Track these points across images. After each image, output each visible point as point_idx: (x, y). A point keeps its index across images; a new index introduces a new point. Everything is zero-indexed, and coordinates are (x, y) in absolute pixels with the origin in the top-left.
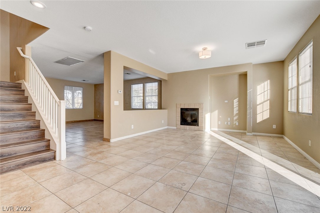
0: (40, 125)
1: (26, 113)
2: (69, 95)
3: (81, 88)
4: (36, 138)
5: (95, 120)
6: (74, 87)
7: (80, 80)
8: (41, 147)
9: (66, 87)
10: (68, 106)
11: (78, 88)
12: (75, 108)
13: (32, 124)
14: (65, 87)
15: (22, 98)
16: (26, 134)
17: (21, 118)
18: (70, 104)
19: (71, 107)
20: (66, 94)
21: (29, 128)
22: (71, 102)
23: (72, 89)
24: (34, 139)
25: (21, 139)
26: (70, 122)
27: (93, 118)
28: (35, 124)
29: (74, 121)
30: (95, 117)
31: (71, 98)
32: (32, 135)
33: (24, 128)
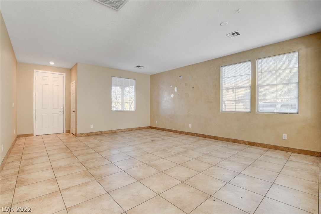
3: (134, 81)
5: (151, 128)
6: (124, 79)
9: (114, 79)
11: (129, 80)
12: (125, 109)
18: (119, 104)
19: (120, 109)
22: (120, 101)
26: (120, 131)
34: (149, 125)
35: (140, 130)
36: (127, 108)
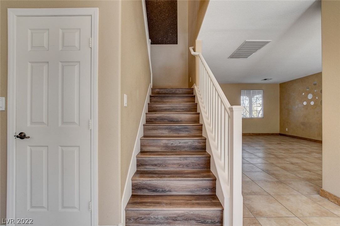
0: (205, 145)
1: (192, 126)
2: (246, 101)
3: (261, 91)
4: (199, 168)
5: (281, 135)
6: (252, 91)
7: (259, 81)
8: (203, 189)
9: (242, 91)
10: (245, 113)
11: (257, 91)
12: (253, 117)
13: (196, 144)
14: (241, 93)
15: (191, 106)
16: (186, 159)
17: (186, 133)
18: (247, 112)
19: (248, 116)
20: (243, 100)
21: (192, 149)
22: (248, 109)
23: (250, 93)
24: (196, 168)
25: (181, 166)
26: (248, 134)
27: (278, 131)
28: (200, 143)
29: (253, 134)
30: (280, 130)
31: (248, 105)
32: (193, 161)
33: (187, 148)
34: (279, 132)
35: (268, 135)
36: (255, 115)
